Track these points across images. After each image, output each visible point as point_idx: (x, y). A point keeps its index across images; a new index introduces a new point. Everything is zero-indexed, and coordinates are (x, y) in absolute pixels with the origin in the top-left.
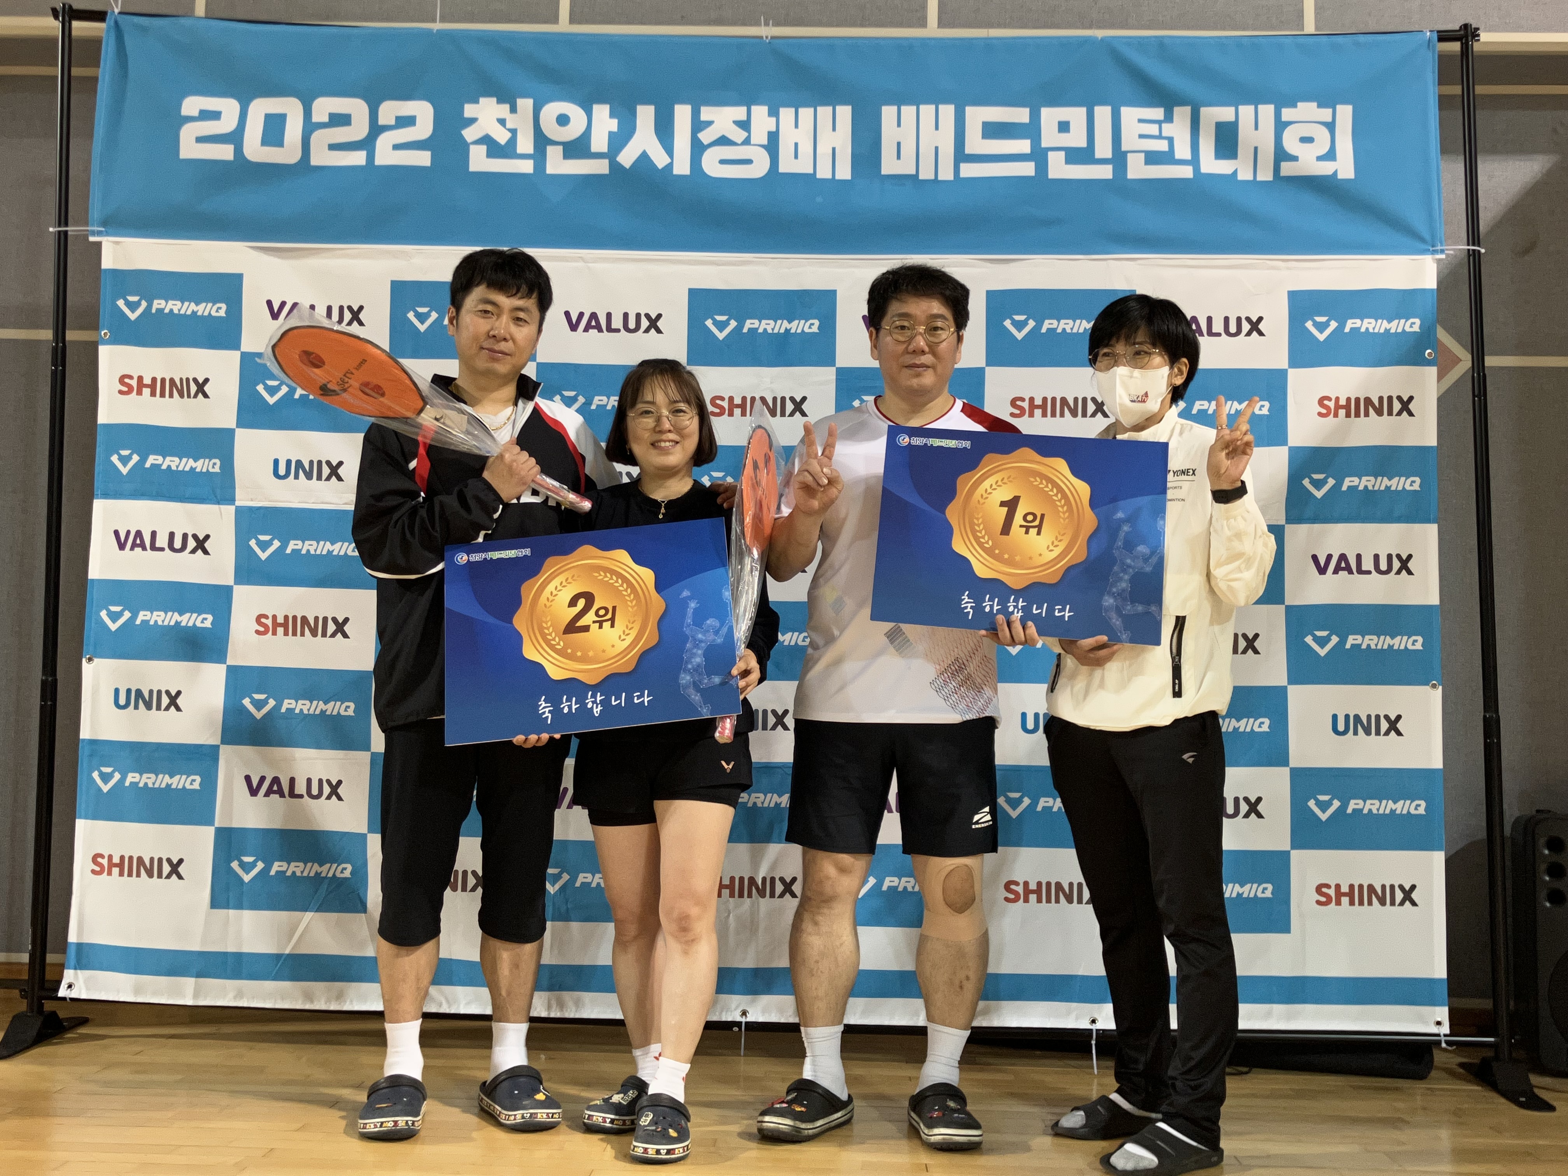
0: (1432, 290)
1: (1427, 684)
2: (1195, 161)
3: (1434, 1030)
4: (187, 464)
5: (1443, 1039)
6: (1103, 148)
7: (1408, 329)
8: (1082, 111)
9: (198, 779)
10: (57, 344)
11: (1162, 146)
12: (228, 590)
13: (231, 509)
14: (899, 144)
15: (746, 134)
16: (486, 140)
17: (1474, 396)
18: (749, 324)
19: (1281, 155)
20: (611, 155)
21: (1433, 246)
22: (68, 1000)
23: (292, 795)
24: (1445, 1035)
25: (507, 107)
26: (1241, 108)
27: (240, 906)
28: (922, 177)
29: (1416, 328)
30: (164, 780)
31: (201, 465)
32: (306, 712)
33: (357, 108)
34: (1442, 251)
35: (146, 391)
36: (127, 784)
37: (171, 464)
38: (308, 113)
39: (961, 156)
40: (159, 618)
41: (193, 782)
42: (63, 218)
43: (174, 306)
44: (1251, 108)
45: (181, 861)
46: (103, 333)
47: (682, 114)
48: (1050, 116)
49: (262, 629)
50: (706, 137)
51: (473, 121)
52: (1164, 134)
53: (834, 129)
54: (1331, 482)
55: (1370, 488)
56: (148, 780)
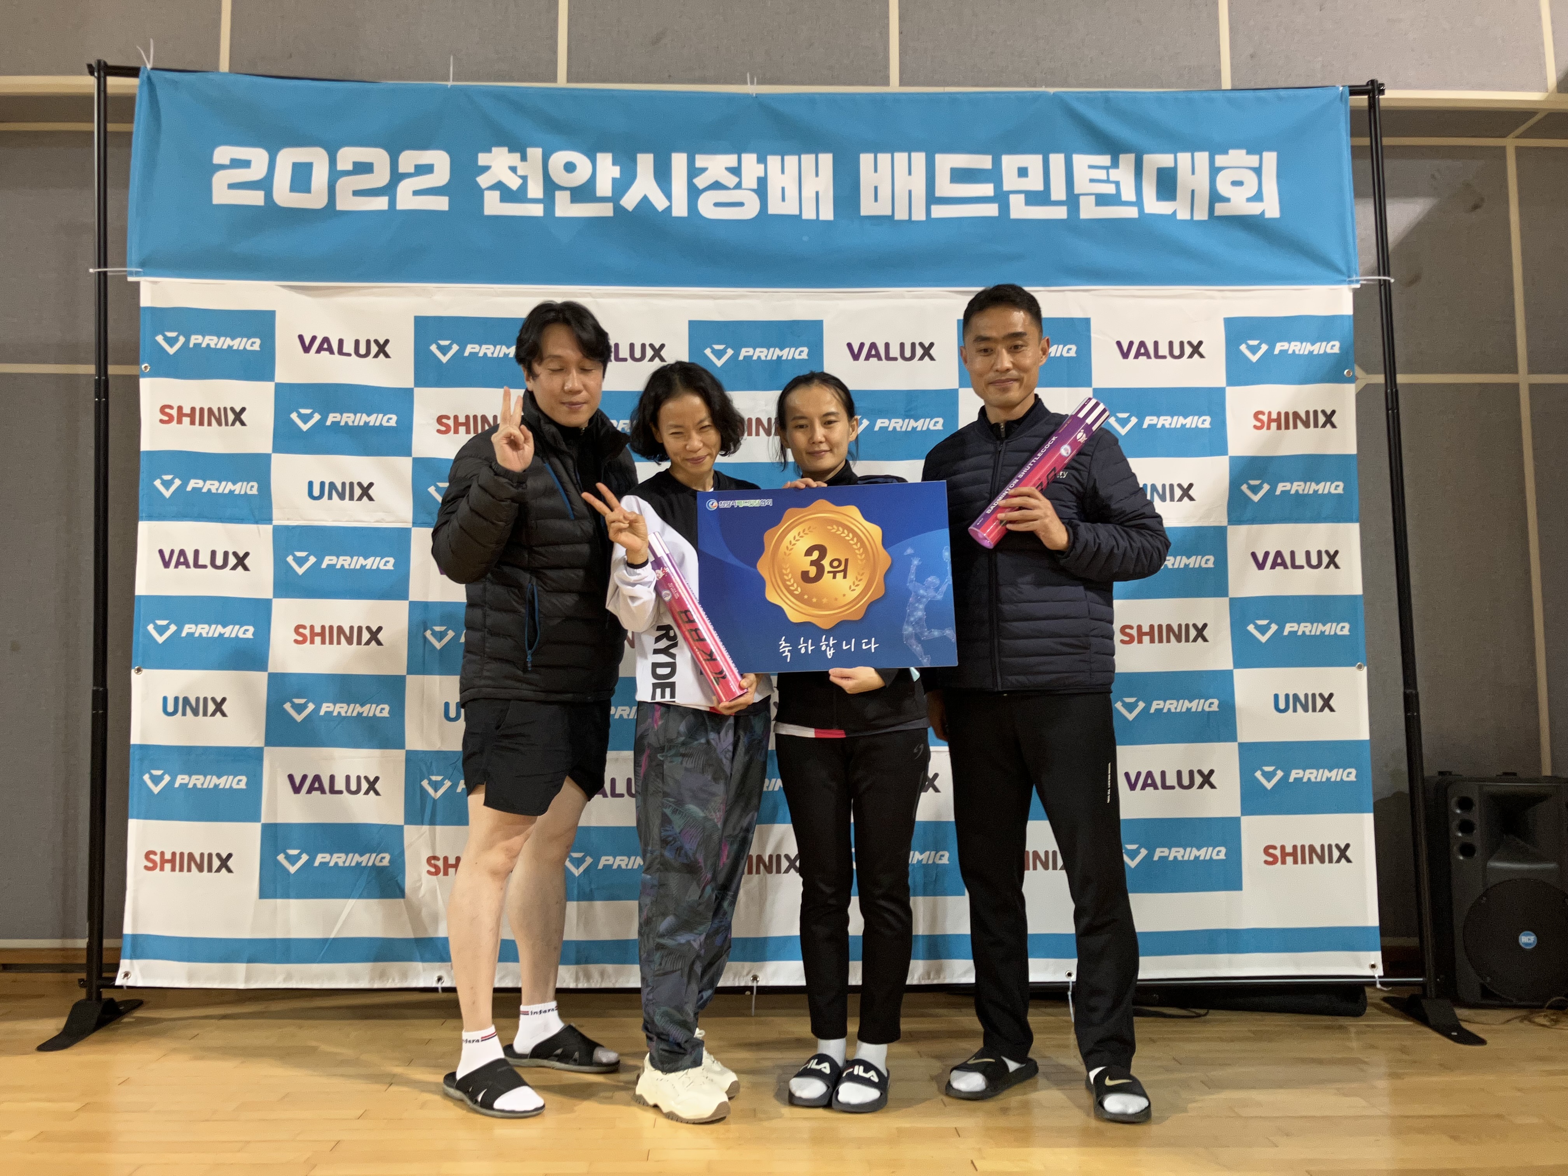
0: (1349, 316)
1: (1353, 665)
2: (1139, 202)
3: (1369, 972)
4: (226, 487)
5: (1378, 980)
6: (1058, 192)
7: (1329, 351)
8: (1039, 158)
9: (244, 779)
10: (100, 377)
11: (1110, 189)
12: (267, 603)
13: (269, 528)
14: (876, 188)
15: (736, 180)
16: (499, 186)
17: (1387, 410)
18: (744, 352)
19: (1215, 197)
20: (615, 198)
21: (1349, 277)
22: (125, 988)
23: (333, 791)
24: (1380, 977)
25: (518, 155)
26: (1179, 155)
27: (286, 896)
28: (897, 217)
29: (1336, 350)
30: (211, 781)
31: (239, 488)
32: (343, 714)
33: (378, 156)
34: (1357, 281)
35: (186, 420)
36: (177, 785)
37: (211, 487)
38: (333, 162)
39: (932, 199)
40: (203, 630)
41: (240, 782)
42: (103, 260)
43: (211, 341)
44: (1189, 155)
45: (230, 856)
46: (143, 366)
47: (679, 161)
48: (1010, 163)
49: (300, 639)
50: (701, 182)
51: (487, 168)
52: (1111, 179)
53: (817, 175)
54: (1266, 487)
55: (1301, 492)
56: (197, 781)
